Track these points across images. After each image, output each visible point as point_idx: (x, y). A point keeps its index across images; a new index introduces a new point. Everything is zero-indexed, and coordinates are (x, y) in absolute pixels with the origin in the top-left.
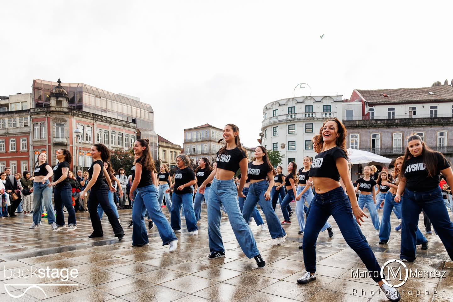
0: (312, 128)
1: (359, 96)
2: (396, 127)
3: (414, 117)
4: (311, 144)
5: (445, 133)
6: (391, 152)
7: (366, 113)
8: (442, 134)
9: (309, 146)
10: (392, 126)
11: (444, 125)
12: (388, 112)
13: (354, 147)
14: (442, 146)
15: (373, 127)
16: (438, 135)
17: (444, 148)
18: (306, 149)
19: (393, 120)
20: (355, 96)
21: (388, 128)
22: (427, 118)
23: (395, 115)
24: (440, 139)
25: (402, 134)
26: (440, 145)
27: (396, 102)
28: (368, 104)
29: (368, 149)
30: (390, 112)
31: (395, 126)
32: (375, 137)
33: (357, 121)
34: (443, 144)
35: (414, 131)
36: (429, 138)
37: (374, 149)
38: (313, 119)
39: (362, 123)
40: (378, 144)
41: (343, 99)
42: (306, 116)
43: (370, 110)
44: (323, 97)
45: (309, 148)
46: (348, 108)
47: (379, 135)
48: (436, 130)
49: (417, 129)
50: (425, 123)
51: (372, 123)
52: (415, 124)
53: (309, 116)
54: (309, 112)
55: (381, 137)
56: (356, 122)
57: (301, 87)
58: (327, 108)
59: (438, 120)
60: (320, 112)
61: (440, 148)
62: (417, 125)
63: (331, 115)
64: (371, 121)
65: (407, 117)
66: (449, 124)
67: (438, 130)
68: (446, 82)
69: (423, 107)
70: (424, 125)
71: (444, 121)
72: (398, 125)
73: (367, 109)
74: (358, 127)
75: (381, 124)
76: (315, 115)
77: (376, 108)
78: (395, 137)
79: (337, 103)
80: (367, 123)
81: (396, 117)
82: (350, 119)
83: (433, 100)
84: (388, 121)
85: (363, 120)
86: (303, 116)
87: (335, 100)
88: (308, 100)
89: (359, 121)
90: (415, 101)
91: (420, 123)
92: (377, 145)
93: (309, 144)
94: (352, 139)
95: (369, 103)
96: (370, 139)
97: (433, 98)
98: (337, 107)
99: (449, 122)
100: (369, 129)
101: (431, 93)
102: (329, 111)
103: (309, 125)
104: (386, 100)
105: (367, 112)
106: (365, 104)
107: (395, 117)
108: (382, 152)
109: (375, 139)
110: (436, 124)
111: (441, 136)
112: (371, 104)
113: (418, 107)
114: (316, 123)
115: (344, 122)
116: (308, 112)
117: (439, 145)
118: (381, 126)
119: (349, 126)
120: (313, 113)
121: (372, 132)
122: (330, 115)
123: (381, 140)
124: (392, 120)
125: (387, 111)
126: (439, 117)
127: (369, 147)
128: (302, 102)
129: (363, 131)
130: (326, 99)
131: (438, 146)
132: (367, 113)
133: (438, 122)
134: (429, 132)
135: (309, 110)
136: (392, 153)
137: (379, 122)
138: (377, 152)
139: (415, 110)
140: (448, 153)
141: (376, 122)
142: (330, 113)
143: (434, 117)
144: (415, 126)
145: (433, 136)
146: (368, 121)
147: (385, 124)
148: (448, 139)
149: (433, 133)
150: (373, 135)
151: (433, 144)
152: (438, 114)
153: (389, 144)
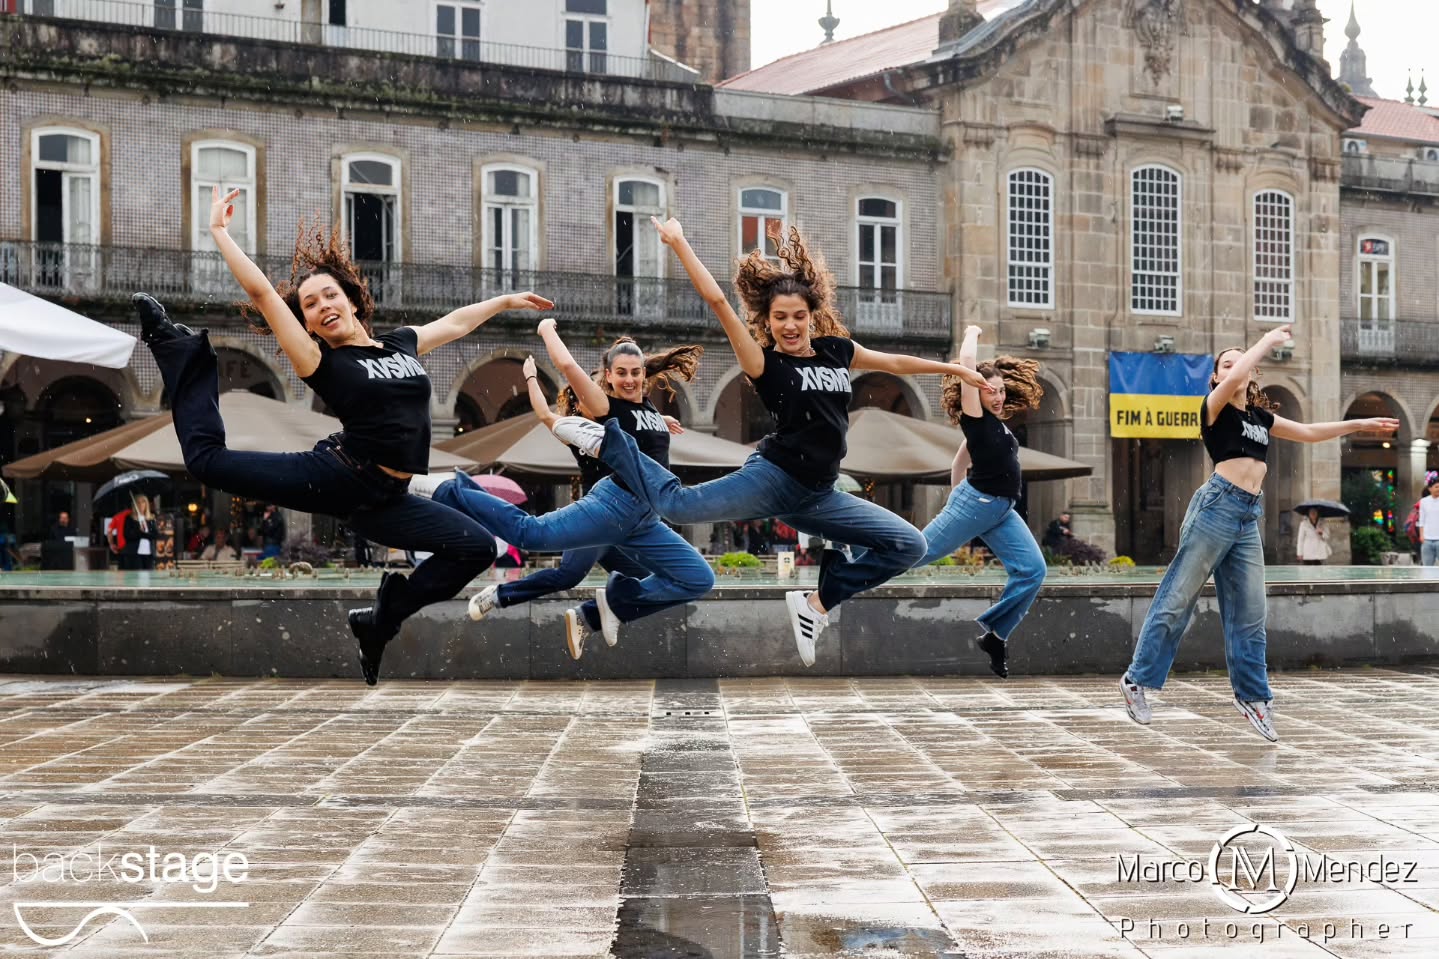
2: (212, 96)
3: (332, 37)
5: (528, 176)
6: (180, 280)
8: (507, 183)
10: (184, 83)
11: (517, 120)
14: (507, 263)
15: (43, 76)
16: (487, 185)
17: (522, 281)
19: (192, 44)
21: (155, 103)
22: (419, 60)
23: (206, 5)
24: (498, 213)
25: (251, 154)
26: (499, 254)
29: (7, 245)
31: (206, 86)
32: (63, 158)
34: (515, 255)
35: (334, 139)
36: (432, 203)
37: (55, 247)
40: (82, 218)
47: (89, 141)
48: (472, 149)
49: (355, 125)
50: (402, 95)
51: (38, 46)
52: (341, 89)
55: (105, 163)
59: (484, 82)
61: (499, 282)
62: (355, 99)
64: (26, 26)
65: (288, 31)
66: (552, 117)
67: (484, 153)
70: (399, 103)
71: (519, 93)
72: (225, 87)
75: (105, 59)
78: (202, 170)
80: (2, 40)
81: (210, 26)
84: (154, 47)
91: (370, 91)
92: (74, 226)
96: (28, 166)
99: (547, 108)
100: (14, 89)
107: (205, 17)
108: (110, 277)
109: (57, 174)
110: (475, 111)
111: (503, 198)
117: (493, 256)
118: (101, 74)
121: (40, 117)
123: (105, 187)
124: (178, 40)
126: (491, 60)
127: (16, 234)
131: (487, 261)
133: (485, 95)
134: (434, 158)
136: (187, 288)
137: (87, 44)
138: (74, 276)
141: (65, 43)
143: (459, 55)
144: (340, 105)
145: (457, 188)
146: (10, 26)
147: (134, 64)
148: (546, 218)
149: (454, 169)
150: (43, 140)
151: (453, 248)
152: (483, 36)
153: (166, 223)
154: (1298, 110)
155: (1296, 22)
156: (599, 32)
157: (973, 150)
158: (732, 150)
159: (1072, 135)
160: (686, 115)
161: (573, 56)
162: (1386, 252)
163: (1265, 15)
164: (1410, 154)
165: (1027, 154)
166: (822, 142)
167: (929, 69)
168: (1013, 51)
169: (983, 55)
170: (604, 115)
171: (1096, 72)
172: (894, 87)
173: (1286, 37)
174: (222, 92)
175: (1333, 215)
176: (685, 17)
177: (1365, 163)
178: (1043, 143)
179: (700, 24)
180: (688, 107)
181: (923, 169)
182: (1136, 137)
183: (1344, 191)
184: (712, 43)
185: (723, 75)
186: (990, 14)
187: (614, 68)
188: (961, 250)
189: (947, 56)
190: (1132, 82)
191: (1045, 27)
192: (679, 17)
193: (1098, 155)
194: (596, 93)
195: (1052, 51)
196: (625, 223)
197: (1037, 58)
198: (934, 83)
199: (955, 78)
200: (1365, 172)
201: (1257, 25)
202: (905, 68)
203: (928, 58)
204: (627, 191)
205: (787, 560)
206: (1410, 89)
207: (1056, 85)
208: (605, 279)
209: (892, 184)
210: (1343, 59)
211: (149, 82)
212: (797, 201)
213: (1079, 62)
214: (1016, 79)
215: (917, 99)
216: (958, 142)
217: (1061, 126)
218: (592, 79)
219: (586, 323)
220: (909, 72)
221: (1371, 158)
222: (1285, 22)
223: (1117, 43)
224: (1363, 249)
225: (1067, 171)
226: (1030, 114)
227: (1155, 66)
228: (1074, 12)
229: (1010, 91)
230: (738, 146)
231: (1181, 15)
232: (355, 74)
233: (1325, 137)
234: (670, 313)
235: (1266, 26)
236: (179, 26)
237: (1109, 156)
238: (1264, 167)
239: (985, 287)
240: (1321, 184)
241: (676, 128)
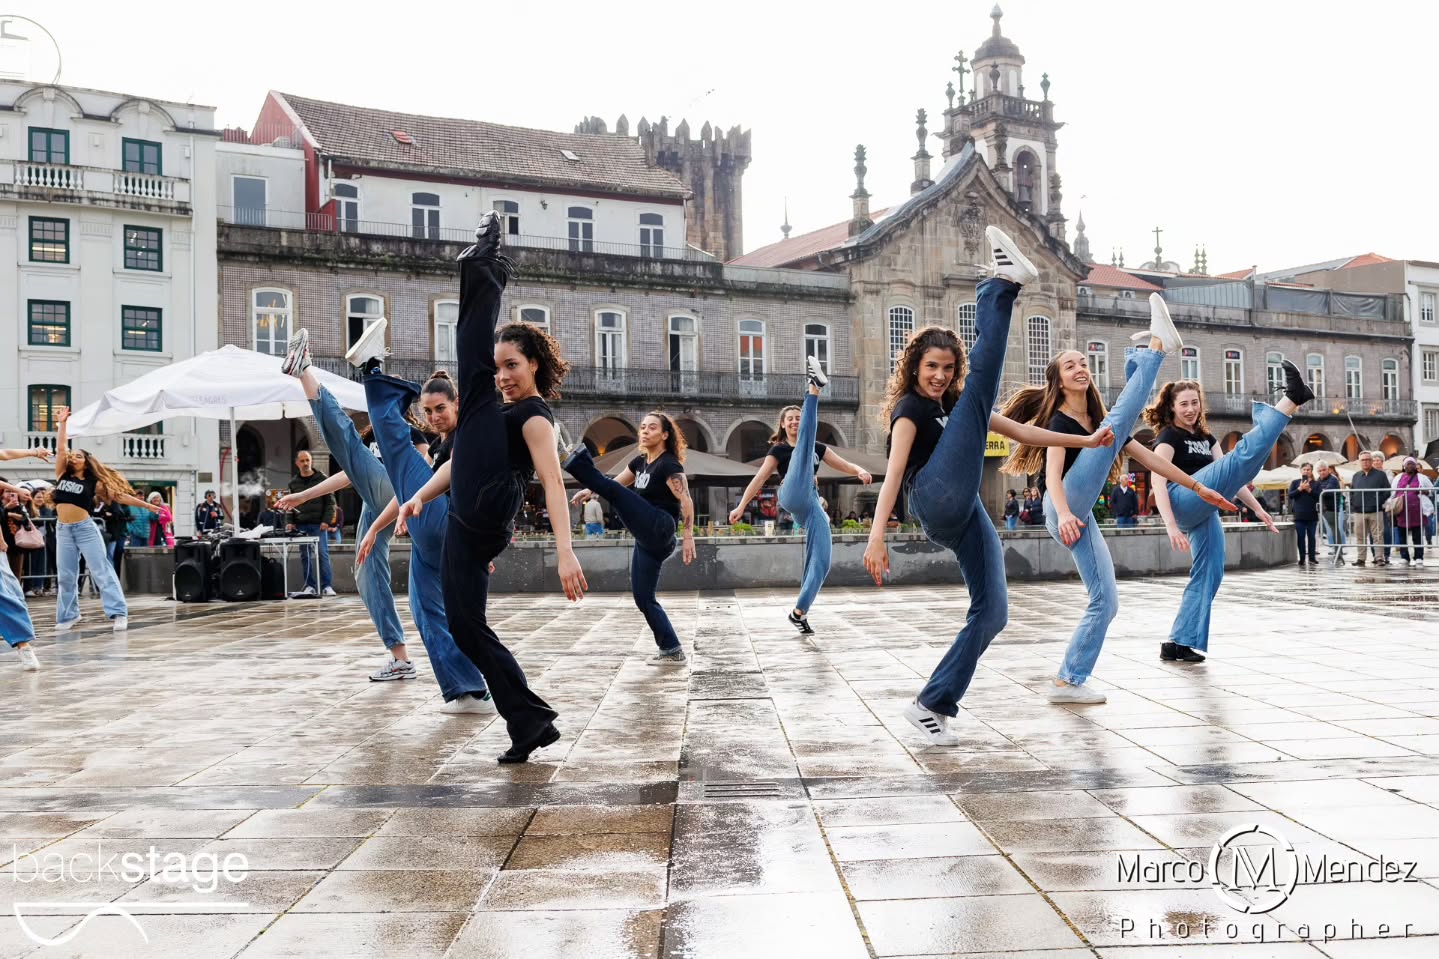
0: (66, 243)
1: (290, 123)
2: (446, 275)
3: (511, 240)
4: (57, 321)
5: (620, 315)
7: (322, 203)
8: (609, 319)
9: (50, 328)
10: (431, 268)
11: (614, 284)
12: (414, 210)
13: (272, 349)
14: (610, 365)
15: (352, 266)
16: (598, 321)
17: (618, 374)
18: (30, 342)
19: (434, 246)
20: (271, 124)
21: (413, 278)
22: (559, 252)
23: (442, 223)
24: (604, 336)
26: (605, 360)
27: (442, 171)
28: (330, 162)
29: (333, 360)
30: (422, 211)
31: (440, 269)
32: (364, 311)
33: (284, 234)
34: (614, 360)
35: (513, 297)
36: (567, 332)
38: (72, 197)
39: (307, 244)
41: (218, 126)
42: (34, 178)
43: (341, 190)
44: (116, 102)
45: (52, 341)
46: (244, 169)
47: (378, 301)
48: (589, 301)
49: (524, 289)
50: (550, 272)
51: (349, 248)
53: (49, 179)
54: (49, 160)
56: (280, 236)
57: (7, 31)
58: (141, 157)
59: (596, 263)
60: (106, 171)
61: (605, 374)
62: (524, 274)
63: (163, 191)
64: (344, 239)
66: (633, 283)
67: (596, 303)
68: (622, 124)
69: (545, 206)
70: (548, 276)
71: (616, 269)
73: (326, 186)
74: (286, 258)
75: (386, 256)
76: (79, 182)
77: (365, 186)
78: (440, 316)
79: (192, 137)
80: (329, 246)
81: (444, 236)
82: (252, 222)
83: (576, 183)
84: (413, 247)
85: (311, 230)
86: (18, 177)
87: (181, 123)
88: (45, 100)
89: (291, 232)
90: (516, 178)
91: (532, 270)
93: (49, 318)
94: (263, 310)
95: (334, 158)
96: (344, 314)
97: (577, 176)
98: (188, 158)
99: (631, 277)
100: (337, 273)
101: (570, 155)
102: (153, 169)
103: (49, 225)
104: (406, 159)
105: (328, 199)
106: (317, 163)
107: (441, 231)
109: (360, 321)
110: (590, 280)
111: (607, 328)
112: (345, 168)
113: (527, 202)
114: (87, 217)
115: (226, 230)
116: (44, 160)
117: (602, 361)
118: (383, 264)
119: (246, 249)
120: (72, 171)
121: (349, 290)
122: (157, 190)
124: (426, 244)
125: (409, 206)
126: (599, 252)
127: (338, 353)
128: (10, 109)
129: (310, 278)
130: (139, 113)
131: (598, 363)
132: (327, 205)
133: (595, 271)
134: (568, 306)
135: (49, 152)
137: (376, 248)
139: (514, 215)
140: (631, 392)
141: (364, 247)
142: (157, 179)
145: (581, 323)
146: (334, 239)
147: (402, 258)
148: (632, 338)
149: (581, 313)
150: (352, 301)
151: (579, 356)
152: (594, 239)
153: (420, 345)
154: (1052, 270)
155: (1050, 221)
156: (659, 235)
157: (869, 296)
158: (734, 299)
159: (923, 287)
160: (708, 280)
161: (645, 249)
162: (1103, 350)
163: (1032, 218)
164: (1115, 294)
165: (899, 298)
166: (784, 294)
167: (844, 252)
168: (890, 240)
169: (874, 243)
170: (662, 281)
171: (938, 251)
172: (825, 262)
173: (1045, 230)
174: (450, 273)
175: (1072, 329)
176: (706, 228)
177: (1090, 299)
178: (908, 291)
179: (715, 229)
180: (709, 275)
181: (842, 307)
182: (961, 287)
183: (1078, 315)
184: (722, 241)
185: (728, 258)
186: (877, 221)
187: (667, 254)
188: (863, 352)
189: (854, 243)
190: (957, 257)
191: (908, 227)
192: (702, 227)
193: (939, 297)
194: (658, 269)
195: (912, 240)
196: (675, 340)
197: (904, 244)
198: (847, 260)
199: (858, 256)
200: (1090, 305)
201: (1027, 223)
202: (830, 251)
203: (844, 246)
204: (676, 323)
205: (770, 526)
206: (1114, 259)
207: (914, 259)
208: (664, 373)
209: (824, 316)
210: (1076, 243)
211: (410, 267)
212: (771, 327)
213: (928, 246)
214: (892, 256)
215: (837, 268)
216: (861, 292)
217: (918, 282)
218: (655, 261)
219: (654, 397)
220: (831, 254)
221: (1093, 296)
222: (1044, 222)
223: (948, 234)
224: (1090, 349)
225: (922, 307)
226: (901, 276)
227: (971, 247)
228: (924, 218)
229: (889, 263)
230: (737, 296)
231: (984, 219)
232: (524, 261)
233: (1068, 286)
234: (702, 390)
235: (1032, 224)
236: (427, 236)
237: (946, 298)
238: (1033, 303)
239: (878, 374)
240: (1066, 312)
241: (702, 287)
